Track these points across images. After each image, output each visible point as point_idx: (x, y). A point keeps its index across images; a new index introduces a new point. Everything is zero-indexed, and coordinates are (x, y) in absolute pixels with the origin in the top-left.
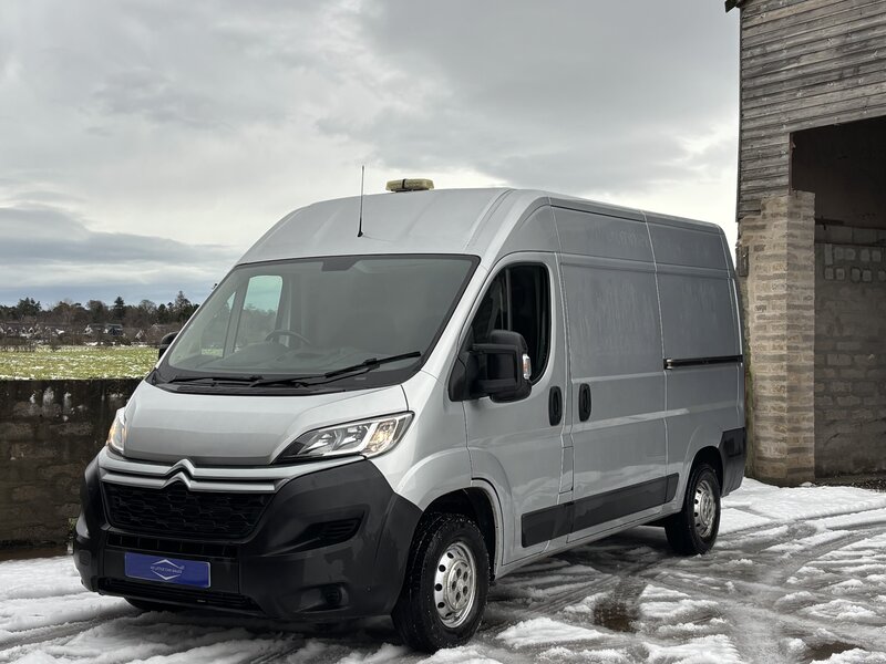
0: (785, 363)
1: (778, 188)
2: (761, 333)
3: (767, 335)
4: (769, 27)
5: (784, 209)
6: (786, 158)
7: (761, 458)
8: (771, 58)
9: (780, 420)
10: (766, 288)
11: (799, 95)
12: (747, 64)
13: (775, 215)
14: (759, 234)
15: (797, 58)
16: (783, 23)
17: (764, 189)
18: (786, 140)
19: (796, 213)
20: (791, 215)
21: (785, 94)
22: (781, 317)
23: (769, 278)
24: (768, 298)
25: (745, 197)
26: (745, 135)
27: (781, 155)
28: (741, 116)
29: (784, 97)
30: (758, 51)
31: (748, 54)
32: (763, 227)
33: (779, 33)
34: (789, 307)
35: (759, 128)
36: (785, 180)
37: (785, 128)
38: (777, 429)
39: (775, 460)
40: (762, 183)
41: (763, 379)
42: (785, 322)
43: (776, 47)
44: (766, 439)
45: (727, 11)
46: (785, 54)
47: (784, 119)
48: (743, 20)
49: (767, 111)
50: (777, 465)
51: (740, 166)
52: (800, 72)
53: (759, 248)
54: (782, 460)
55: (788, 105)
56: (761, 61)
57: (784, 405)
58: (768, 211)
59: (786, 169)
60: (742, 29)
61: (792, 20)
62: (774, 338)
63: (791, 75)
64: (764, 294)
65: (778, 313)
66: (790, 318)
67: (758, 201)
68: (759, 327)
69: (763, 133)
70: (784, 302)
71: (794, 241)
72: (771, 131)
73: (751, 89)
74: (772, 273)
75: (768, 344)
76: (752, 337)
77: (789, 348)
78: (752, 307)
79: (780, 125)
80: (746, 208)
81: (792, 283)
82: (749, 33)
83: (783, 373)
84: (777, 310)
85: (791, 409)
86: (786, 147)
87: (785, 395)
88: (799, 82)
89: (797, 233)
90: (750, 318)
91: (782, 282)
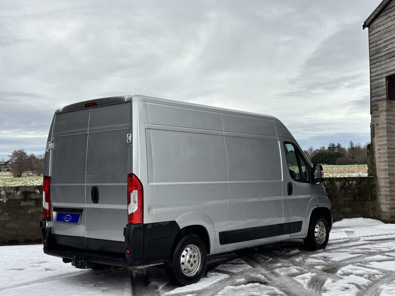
0: (387, 172)
1: (383, 100)
2: (379, 160)
3: (382, 160)
4: (378, 34)
5: (385, 108)
6: (385, 87)
7: (381, 212)
8: (379, 47)
9: (387, 195)
10: (380, 141)
11: (388, 61)
12: (371, 50)
13: (382, 111)
14: (377, 119)
15: (387, 46)
16: (382, 32)
17: (378, 100)
18: (384, 80)
19: (390, 110)
20: (387, 110)
21: (383, 61)
22: (385, 153)
23: (381, 137)
24: (381, 145)
25: (373, 104)
26: (372, 78)
27: (383, 86)
28: (370, 71)
29: (383, 62)
30: (374, 44)
31: (371, 46)
32: (378, 116)
33: (381, 36)
34: (388, 149)
35: (376, 76)
36: (385, 97)
37: (384, 75)
38: (386, 200)
40: (378, 98)
41: (381, 178)
42: (387, 155)
43: (380, 42)
44: (383, 204)
45: (364, 29)
46: (383, 45)
47: (384, 71)
48: (370, 32)
49: (378, 68)
50: (386, 214)
51: (371, 92)
52: (388, 52)
53: (378, 125)
54: (388, 212)
55: (385, 66)
56: (375, 48)
57: (388, 189)
58: (380, 110)
59: (385, 91)
60: (369, 36)
61: (385, 30)
62: (384, 162)
63: (385, 53)
64: (380, 144)
65: (384, 151)
66: (388, 153)
67: (377, 105)
68: (380, 157)
69: (377, 77)
70: (386, 147)
71: (391, 121)
72: (380, 77)
73: (373, 60)
74: (382, 135)
75: (382, 164)
76: (377, 161)
77: (389, 166)
78: (376, 148)
79: (382, 74)
80: (373, 108)
81: (389, 139)
82: (371, 37)
83: (387, 176)
84: (384, 150)
85: (390, 191)
86: (385, 83)
87: (388, 185)
88: (388, 56)
89: (390, 117)
90: (376, 153)
91: (385, 138)
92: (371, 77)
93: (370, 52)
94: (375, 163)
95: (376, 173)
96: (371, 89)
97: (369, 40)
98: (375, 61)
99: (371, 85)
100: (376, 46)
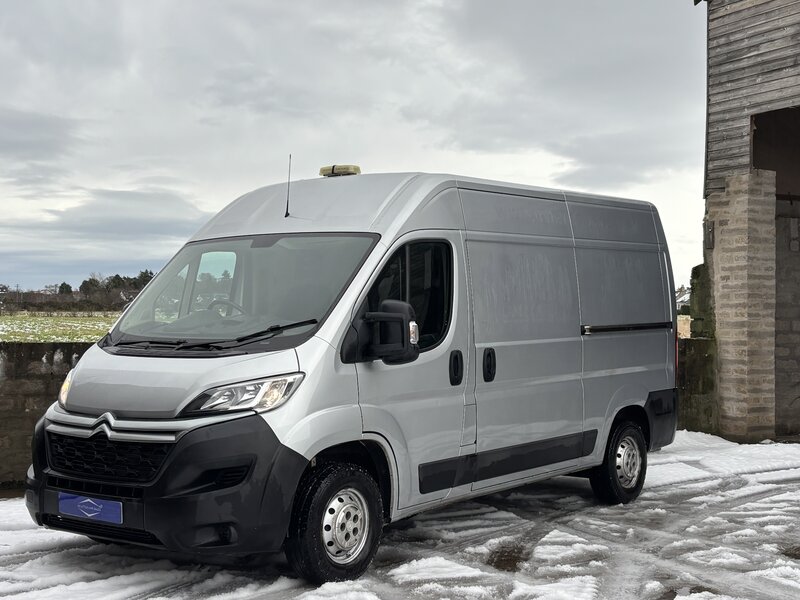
0: (746, 329)
1: (740, 167)
2: (725, 301)
3: (730, 303)
4: (733, 18)
5: (745, 187)
6: (747, 139)
7: (724, 417)
8: (734, 47)
9: (742, 381)
10: (730, 259)
11: (759, 80)
12: (713, 53)
13: (737, 192)
14: (724, 209)
15: (757, 46)
16: (745, 14)
17: (727, 168)
18: (747, 122)
19: (757, 190)
20: (752, 192)
21: (746, 80)
22: (743, 286)
23: (732, 250)
24: (731, 269)
25: (712, 176)
26: (712, 118)
27: (742, 137)
28: (709, 100)
29: (745, 82)
30: (722, 41)
31: (714, 43)
32: (727, 203)
33: (742, 23)
34: (750, 277)
35: (724, 112)
36: (746, 160)
37: (746, 112)
38: (739, 390)
39: (735, 419)
40: (727, 162)
41: (727, 343)
42: (745, 291)
43: (738, 36)
44: (729, 399)
45: (696, 4)
46: (746, 43)
47: (746, 103)
48: (710, 12)
49: (731, 96)
50: (739, 423)
51: (707, 147)
52: (759, 59)
53: (723, 223)
54: (743, 419)
55: (749, 90)
56: (725, 49)
57: (745, 368)
58: (731, 189)
59: (748, 149)
60: (709, 21)
61: (753, 11)
62: (737, 306)
63: (751, 62)
64: (727, 265)
65: (740, 282)
66: (750, 287)
67: (722, 179)
68: (726, 296)
69: (727, 116)
70: (745, 273)
71: (756, 216)
72: (735, 114)
73: (716, 75)
74: (735, 245)
75: (731, 311)
76: (717, 305)
77: (750, 315)
78: (717, 277)
79: (742, 108)
80: (712, 186)
81: (752, 255)
82: (714, 24)
83: (744, 338)
84: (739, 280)
85: (751, 372)
86: (748, 129)
87: (746, 359)
88: (759, 68)
89: (758, 208)
90: (715, 287)
91: (743, 254)
92: (708, 115)
93: (709, 58)
94: (712, 309)
95: (714, 330)
96: (707, 142)
97: (708, 31)
98: (724, 79)
99: (708, 134)
100: (728, 44)
